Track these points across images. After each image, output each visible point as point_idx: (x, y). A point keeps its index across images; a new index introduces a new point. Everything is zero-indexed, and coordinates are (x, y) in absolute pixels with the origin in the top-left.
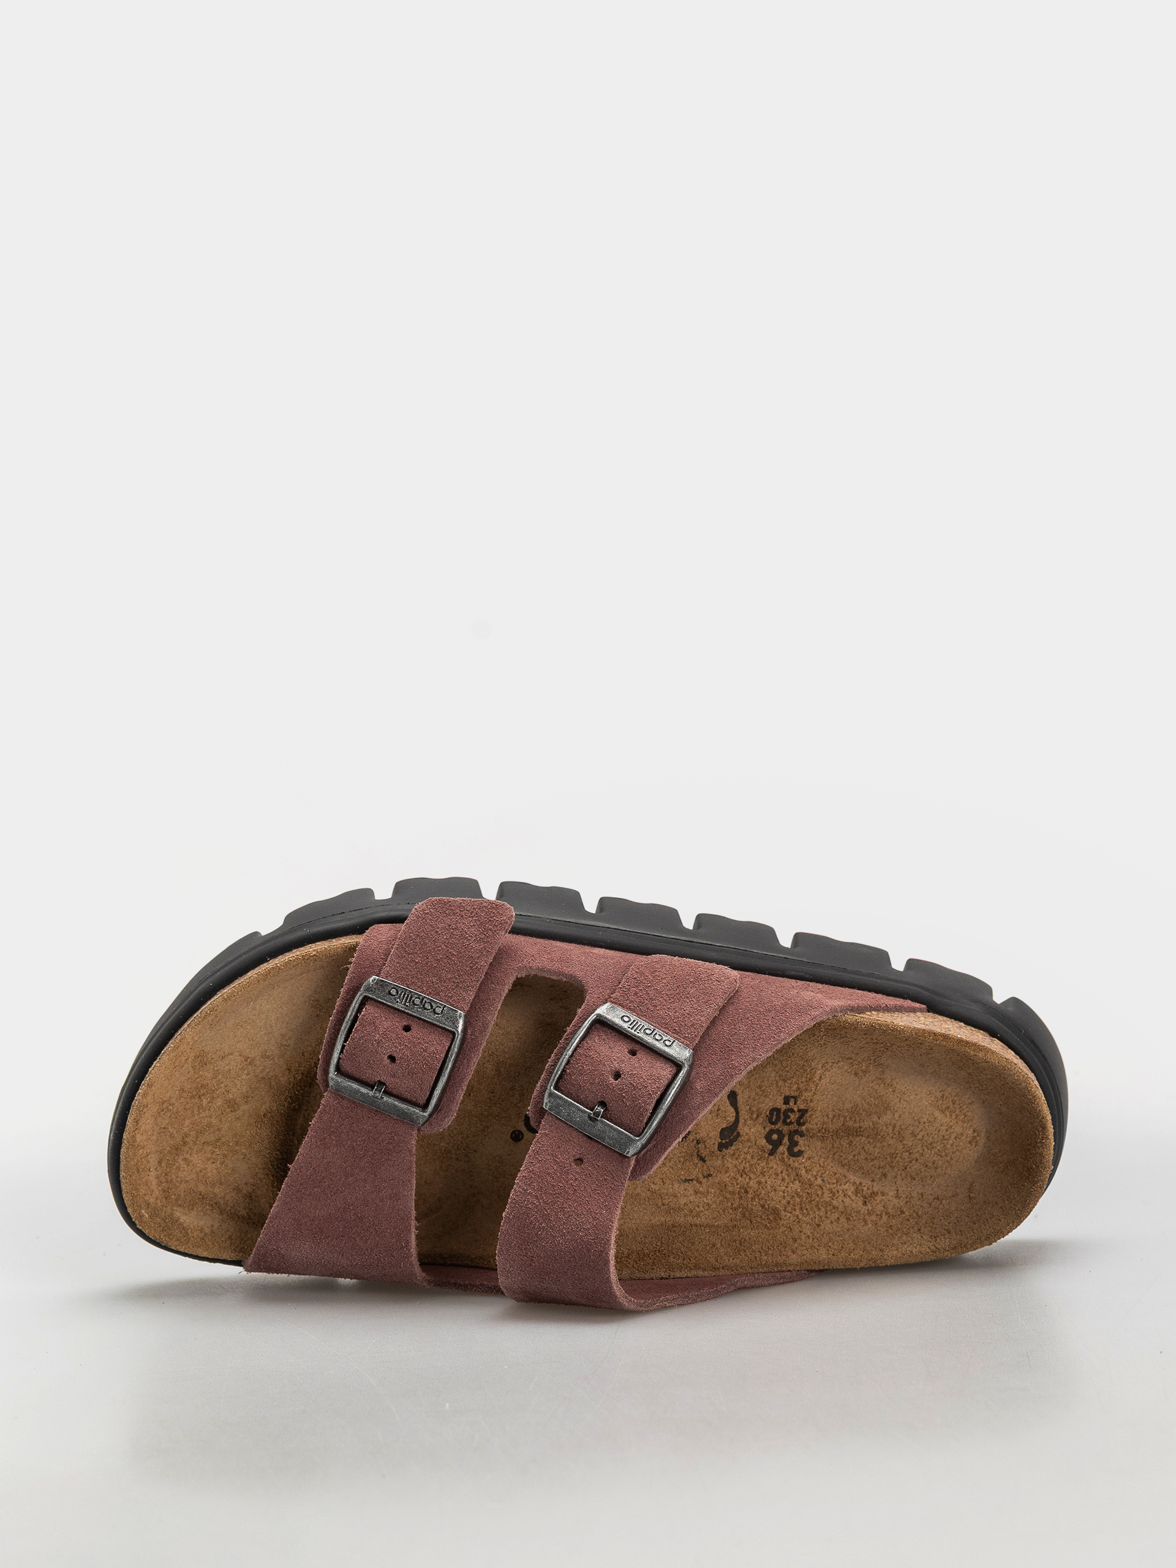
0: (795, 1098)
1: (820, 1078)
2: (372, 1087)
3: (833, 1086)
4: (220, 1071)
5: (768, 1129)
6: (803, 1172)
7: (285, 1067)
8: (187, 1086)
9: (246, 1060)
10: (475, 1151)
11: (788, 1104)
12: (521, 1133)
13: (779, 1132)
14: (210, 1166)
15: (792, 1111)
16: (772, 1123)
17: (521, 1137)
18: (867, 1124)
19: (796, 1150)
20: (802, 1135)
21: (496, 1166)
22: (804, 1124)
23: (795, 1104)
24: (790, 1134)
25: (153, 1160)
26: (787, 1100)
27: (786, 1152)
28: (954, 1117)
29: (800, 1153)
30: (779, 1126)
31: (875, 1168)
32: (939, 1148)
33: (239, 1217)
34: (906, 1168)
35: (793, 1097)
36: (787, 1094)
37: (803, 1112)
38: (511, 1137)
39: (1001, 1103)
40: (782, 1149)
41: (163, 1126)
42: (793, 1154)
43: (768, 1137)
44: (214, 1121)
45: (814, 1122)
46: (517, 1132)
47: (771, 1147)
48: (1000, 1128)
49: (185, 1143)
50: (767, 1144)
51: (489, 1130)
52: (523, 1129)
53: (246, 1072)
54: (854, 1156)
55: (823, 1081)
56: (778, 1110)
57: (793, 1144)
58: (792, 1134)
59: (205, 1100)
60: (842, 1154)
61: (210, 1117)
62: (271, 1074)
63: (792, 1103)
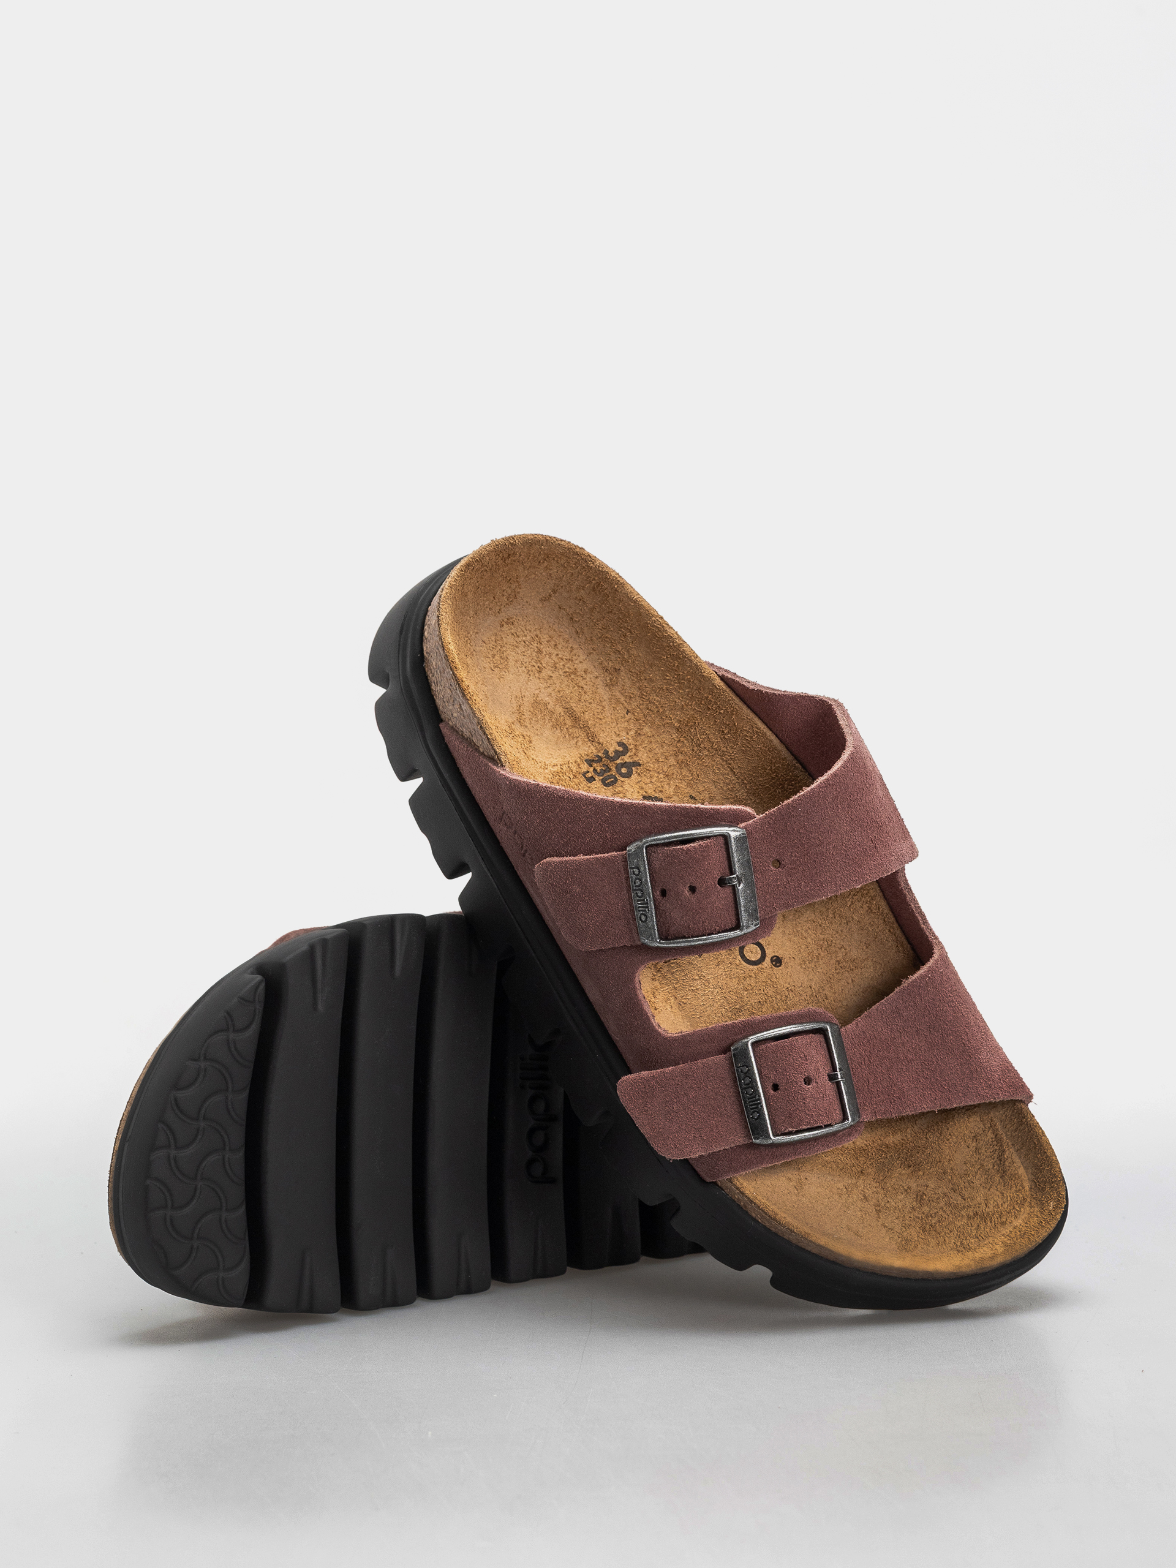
0: (584, 774)
1: (554, 766)
2: (838, 1084)
3: (553, 753)
4: (904, 1225)
5: (623, 779)
6: (632, 733)
7: (862, 1177)
8: (933, 1242)
9: (880, 1211)
10: (811, 987)
11: (592, 777)
12: (772, 960)
13: (618, 768)
14: (977, 1183)
15: (595, 770)
16: (616, 780)
17: (775, 958)
18: (559, 710)
19: (621, 749)
20: (606, 752)
21: (809, 963)
22: (598, 756)
23: (588, 772)
24: (613, 761)
25: (1008, 1229)
26: (591, 780)
27: (628, 755)
28: (504, 649)
29: (620, 744)
30: (614, 772)
31: (587, 682)
32: (536, 645)
33: (997, 1135)
34: (570, 660)
35: (585, 777)
36: (585, 783)
37: (590, 762)
38: (780, 966)
39: (468, 618)
40: (627, 759)
41: (976, 1240)
42: (626, 750)
43: (628, 775)
44: (942, 1204)
45: (590, 750)
46: (774, 963)
47: (633, 768)
48: (487, 607)
49: (976, 1214)
50: (634, 772)
51: (789, 986)
52: (768, 960)
53: (888, 1205)
54: (590, 703)
55: (554, 762)
56: (603, 781)
57: (618, 754)
58: (612, 759)
59: (933, 1221)
60: (596, 714)
61: (942, 1208)
62: (875, 1185)
63: (589, 775)
